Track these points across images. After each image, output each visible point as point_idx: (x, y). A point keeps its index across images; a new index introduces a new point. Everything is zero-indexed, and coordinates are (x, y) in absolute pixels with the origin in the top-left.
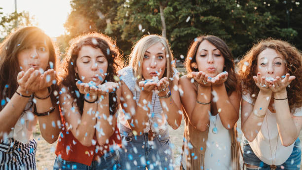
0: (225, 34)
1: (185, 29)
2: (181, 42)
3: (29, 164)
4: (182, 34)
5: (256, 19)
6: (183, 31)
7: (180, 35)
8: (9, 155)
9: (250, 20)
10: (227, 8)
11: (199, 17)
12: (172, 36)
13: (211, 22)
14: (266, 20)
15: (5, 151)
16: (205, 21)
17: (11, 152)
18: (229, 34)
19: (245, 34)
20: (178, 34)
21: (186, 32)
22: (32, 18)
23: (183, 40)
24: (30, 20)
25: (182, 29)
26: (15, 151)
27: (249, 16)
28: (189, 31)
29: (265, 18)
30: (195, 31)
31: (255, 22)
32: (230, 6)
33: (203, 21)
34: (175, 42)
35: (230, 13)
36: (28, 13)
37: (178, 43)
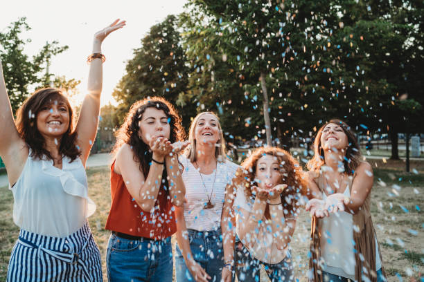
3: (96, 278)
8: (74, 265)
14: (382, 89)
15: (69, 261)
17: (75, 261)
26: (80, 261)
29: (380, 87)
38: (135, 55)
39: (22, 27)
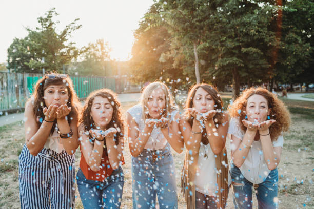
0: (266, 64)
1: (227, 59)
2: (224, 70)
4: (225, 64)
5: (296, 50)
6: (226, 61)
7: (222, 65)
9: (290, 51)
10: (266, 40)
11: (241, 48)
12: (216, 65)
13: (250, 53)
14: (306, 51)
16: (245, 52)
18: (269, 64)
19: (284, 64)
20: (221, 64)
21: (228, 62)
22: (106, 44)
23: (226, 68)
24: (104, 46)
25: (225, 59)
27: (288, 48)
28: (231, 61)
29: (304, 49)
30: (237, 61)
31: (294, 53)
32: (269, 38)
33: (243, 52)
34: (219, 71)
35: (268, 45)
36: (103, 40)
37: (221, 71)
38: (139, 26)
39: (53, 14)
